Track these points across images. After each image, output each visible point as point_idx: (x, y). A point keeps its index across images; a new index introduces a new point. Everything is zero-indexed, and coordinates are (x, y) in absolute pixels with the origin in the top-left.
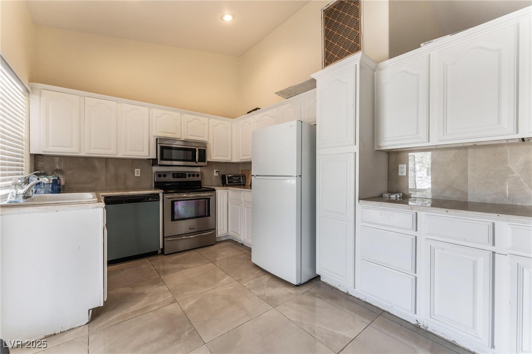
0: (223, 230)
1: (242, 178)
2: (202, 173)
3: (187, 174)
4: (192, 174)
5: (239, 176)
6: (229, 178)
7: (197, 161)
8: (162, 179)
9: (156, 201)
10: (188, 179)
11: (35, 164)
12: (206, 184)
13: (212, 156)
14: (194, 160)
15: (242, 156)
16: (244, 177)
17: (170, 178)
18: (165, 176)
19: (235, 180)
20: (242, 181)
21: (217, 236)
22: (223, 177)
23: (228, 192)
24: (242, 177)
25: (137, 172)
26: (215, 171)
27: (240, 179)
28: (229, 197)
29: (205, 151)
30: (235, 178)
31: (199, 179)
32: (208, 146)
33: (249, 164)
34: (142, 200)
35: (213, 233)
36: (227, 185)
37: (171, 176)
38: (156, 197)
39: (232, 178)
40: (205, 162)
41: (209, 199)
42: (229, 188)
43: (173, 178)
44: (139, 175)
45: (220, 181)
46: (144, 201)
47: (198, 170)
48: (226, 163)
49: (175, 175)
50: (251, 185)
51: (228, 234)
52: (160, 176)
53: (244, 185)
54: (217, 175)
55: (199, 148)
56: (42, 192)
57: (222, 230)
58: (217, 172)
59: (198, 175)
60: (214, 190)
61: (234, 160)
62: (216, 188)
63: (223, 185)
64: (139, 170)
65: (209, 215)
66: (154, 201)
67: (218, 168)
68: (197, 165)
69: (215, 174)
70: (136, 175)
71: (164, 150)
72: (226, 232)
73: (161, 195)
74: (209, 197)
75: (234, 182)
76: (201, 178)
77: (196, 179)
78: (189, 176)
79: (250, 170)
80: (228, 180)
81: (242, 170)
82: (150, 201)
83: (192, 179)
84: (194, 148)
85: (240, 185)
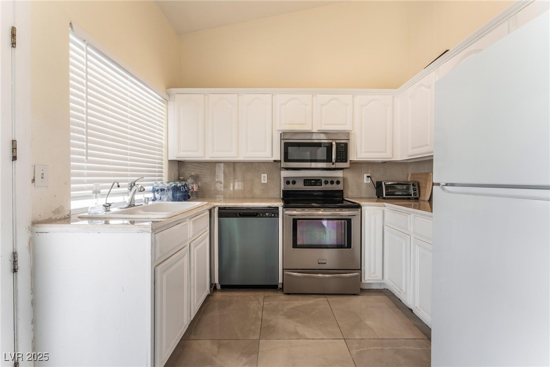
0: (374, 273)
1: (412, 187)
2: (344, 179)
3: (323, 180)
4: (329, 180)
5: (407, 184)
6: (387, 187)
7: (334, 160)
8: (291, 187)
9: (274, 217)
10: (324, 187)
11: (179, 171)
12: (351, 195)
13: (359, 152)
14: (329, 159)
15: (412, 148)
16: (417, 186)
17: (300, 186)
18: (294, 183)
19: (400, 190)
20: (412, 192)
21: (363, 281)
22: (379, 185)
23: (383, 211)
24: (413, 185)
25: (264, 178)
26: (365, 175)
27: (408, 189)
28: (386, 219)
29: (346, 144)
30: (399, 187)
31: (340, 187)
32: (352, 137)
33: (426, 163)
34: (257, 214)
35: (356, 276)
36: (384, 198)
37: (302, 183)
38: (273, 212)
39: (395, 188)
40: (346, 161)
41: (349, 221)
42: (386, 204)
43: (305, 185)
44: (266, 182)
45: (373, 192)
46: (260, 217)
47: (339, 174)
48: (385, 162)
49: (307, 181)
50: (430, 200)
51: (383, 282)
52: (288, 183)
53: (417, 199)
54: (369, 182)
55: (338, 141)
56: (165, 199)
57: (371, 275)
58: (368, 177)
59: (338, 182)
60: (359, 207)
61: (398, 157)
62: (362, 203)
63: (379, 197)
64: (266, 175)
65: (349, 246)
66: (271, 217)
67: (370, 171)
68: (333, 166)
69: (366, 181)
70: (263, 182)
71: (289, 148)
72: (381, 278)
73: (281, 209)
74: (350, 217)
75: (396, 193)
76: (344, 186)
77: (335, 187)
78: (326, 182)
79: (429, 173)
80: (386, 190)
81: (412, 175)
82: (266, 217)
83: (329, 187)
84: (331, 141)
85: (409, 199)
